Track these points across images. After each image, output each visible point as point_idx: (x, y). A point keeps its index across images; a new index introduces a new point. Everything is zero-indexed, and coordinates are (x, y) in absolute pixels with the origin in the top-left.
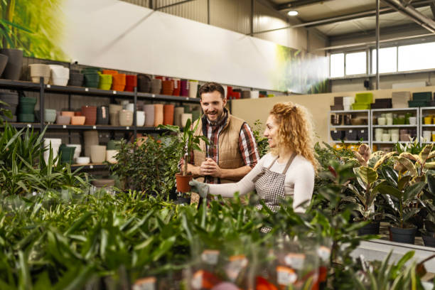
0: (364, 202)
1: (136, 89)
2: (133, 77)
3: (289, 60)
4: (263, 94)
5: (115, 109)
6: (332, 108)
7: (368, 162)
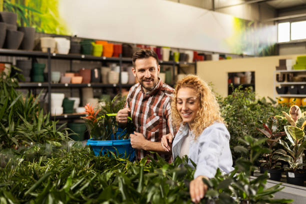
0: (293, 155)
1: (121, 55)
3: (244, 29)
4: (222, 56)
5: (105, 70)
6: (277, 68)
7: (297, 122)
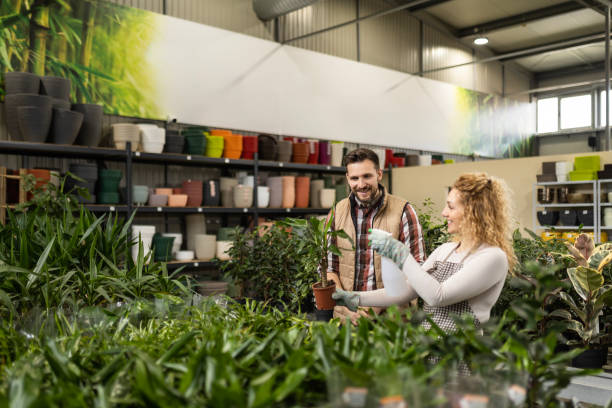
0: (584, 318)
1: (256, 155)
2: (252, 139)
3: (476, 108)
4: (438, 159)
5: (228, 183)
6: (539, 178)
7: (589, 261)
